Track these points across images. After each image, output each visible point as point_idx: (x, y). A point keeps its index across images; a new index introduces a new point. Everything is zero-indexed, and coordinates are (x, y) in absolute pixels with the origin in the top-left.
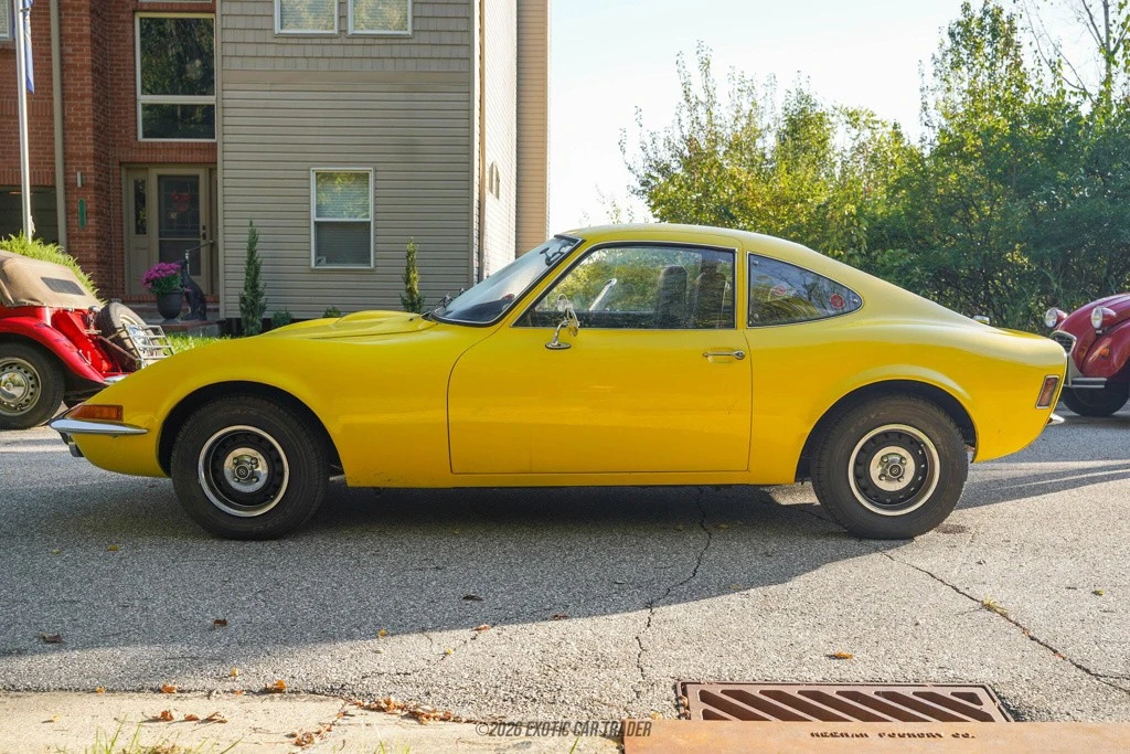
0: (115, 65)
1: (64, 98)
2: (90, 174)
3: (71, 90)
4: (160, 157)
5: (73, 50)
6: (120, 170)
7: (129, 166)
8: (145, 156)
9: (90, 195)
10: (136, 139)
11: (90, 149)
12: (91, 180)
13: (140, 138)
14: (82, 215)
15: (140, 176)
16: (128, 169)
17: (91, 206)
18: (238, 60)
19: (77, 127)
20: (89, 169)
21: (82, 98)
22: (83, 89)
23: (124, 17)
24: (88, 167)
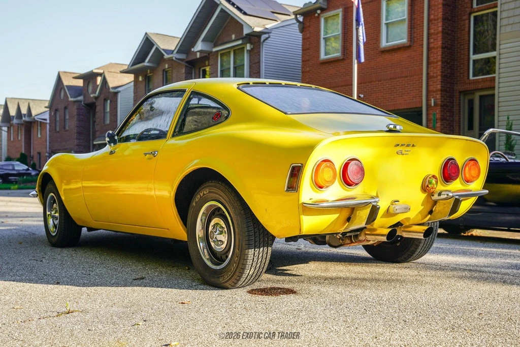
0: (459, 43)
1: (428, 63)
2: (438, 99)
3: (432, 59)
4: (480, 86)
5: (434, 40)
6: (460, 95)
7: (465, 93)
8: (472, 87)
9: (438, 110)
10: (468, 78)
11: (439, 87)
12: (439, 102)
13: (471, 77)
14: (434, 121)
15: (470, 97)
16: (464, 95)
17: (438, 116)
18: (510, 27)
19: (433, 77)
20: (438, 97)
21: (437, 62)
22: (437, 58)
23: (465, 18)
24: (438, 96)
